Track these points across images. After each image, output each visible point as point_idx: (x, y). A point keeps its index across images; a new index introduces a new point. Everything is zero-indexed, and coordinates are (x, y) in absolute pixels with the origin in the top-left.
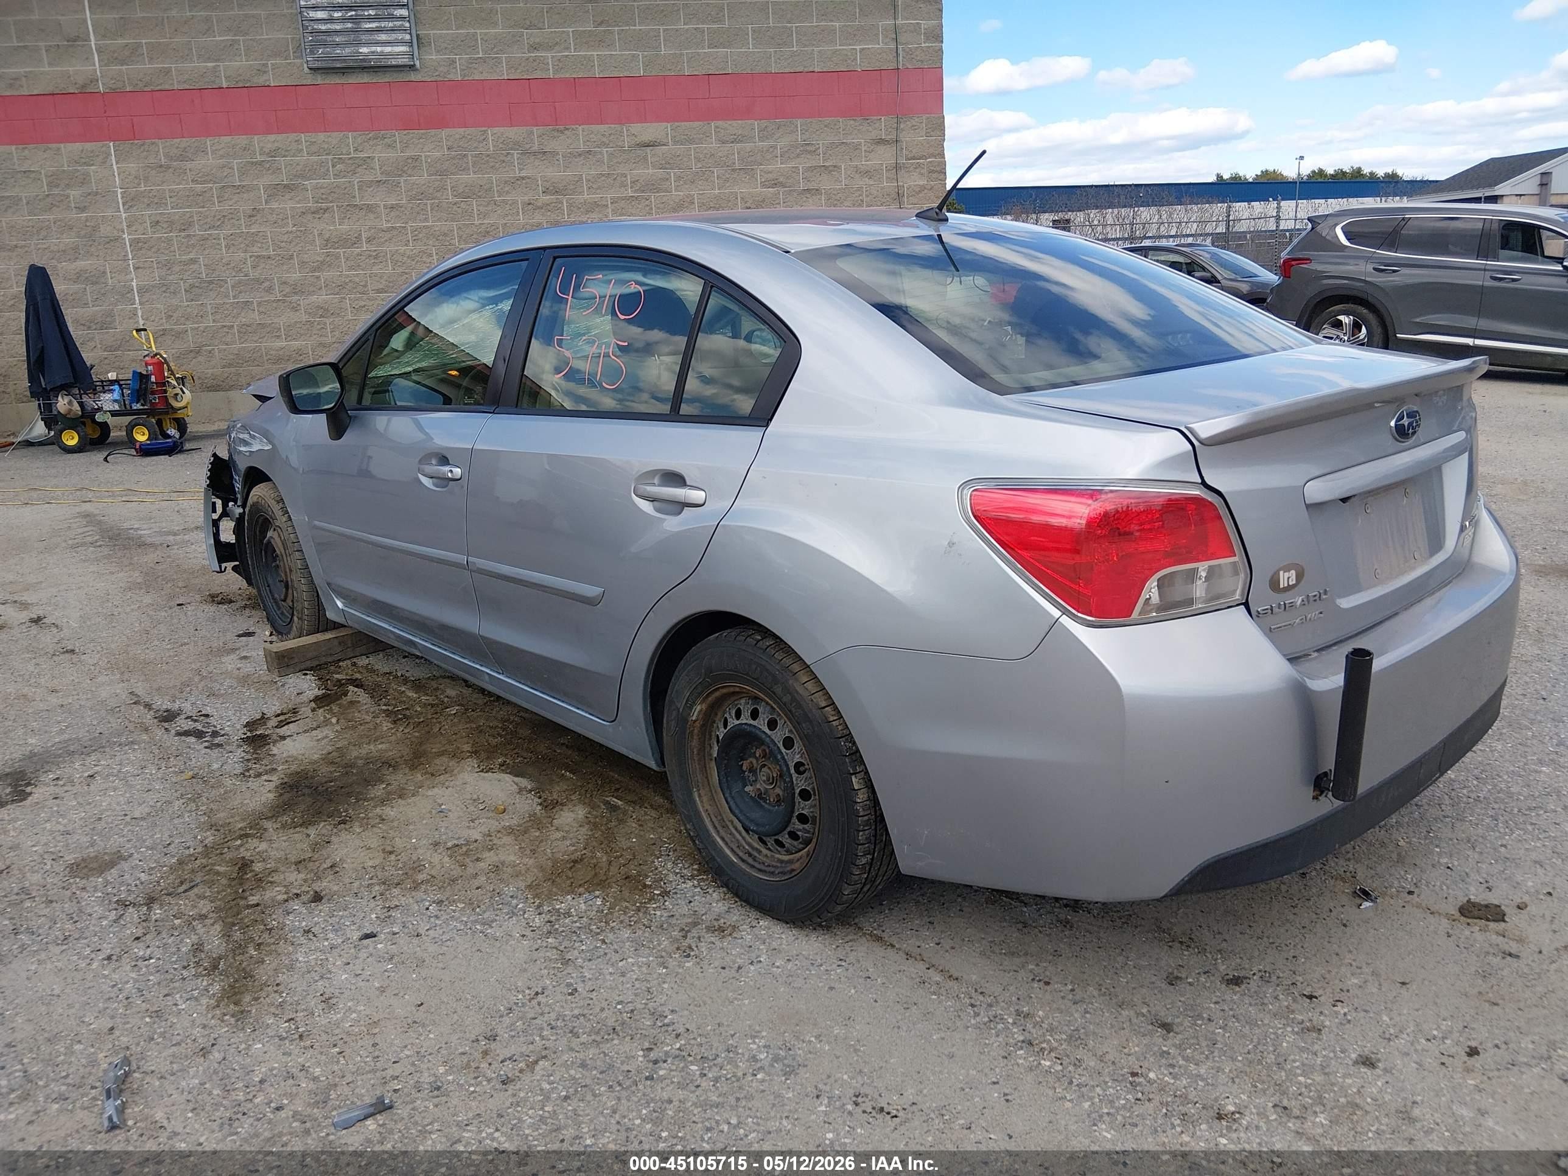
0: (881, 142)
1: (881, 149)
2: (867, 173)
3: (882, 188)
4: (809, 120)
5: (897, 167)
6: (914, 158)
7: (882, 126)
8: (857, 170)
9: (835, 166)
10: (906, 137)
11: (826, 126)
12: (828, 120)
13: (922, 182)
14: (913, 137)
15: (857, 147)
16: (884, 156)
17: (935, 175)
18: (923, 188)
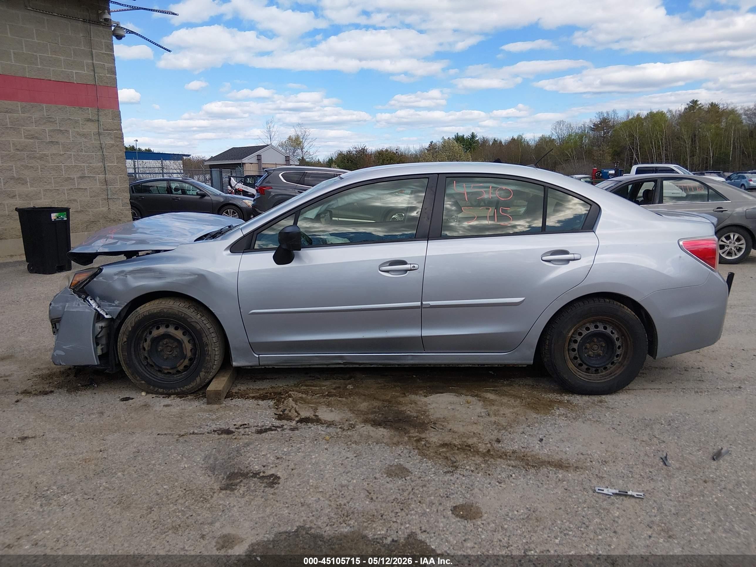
0: (89, 120)
1: (89, 124)
2: (84, 135)
3: (92, 144)
4: (50, 105)
5: (99, 134)
6: (107, 130)
7: (90, 112)
8: (78, 134)
9: (66, 131)
10: (102, 119)
11: (59, 109)
12: (60, 106)
13: (112, 142)
14: (106, 120)
15: (76, 122)
16: (91, 128)
17: (118, 139)
18: (113, 145)
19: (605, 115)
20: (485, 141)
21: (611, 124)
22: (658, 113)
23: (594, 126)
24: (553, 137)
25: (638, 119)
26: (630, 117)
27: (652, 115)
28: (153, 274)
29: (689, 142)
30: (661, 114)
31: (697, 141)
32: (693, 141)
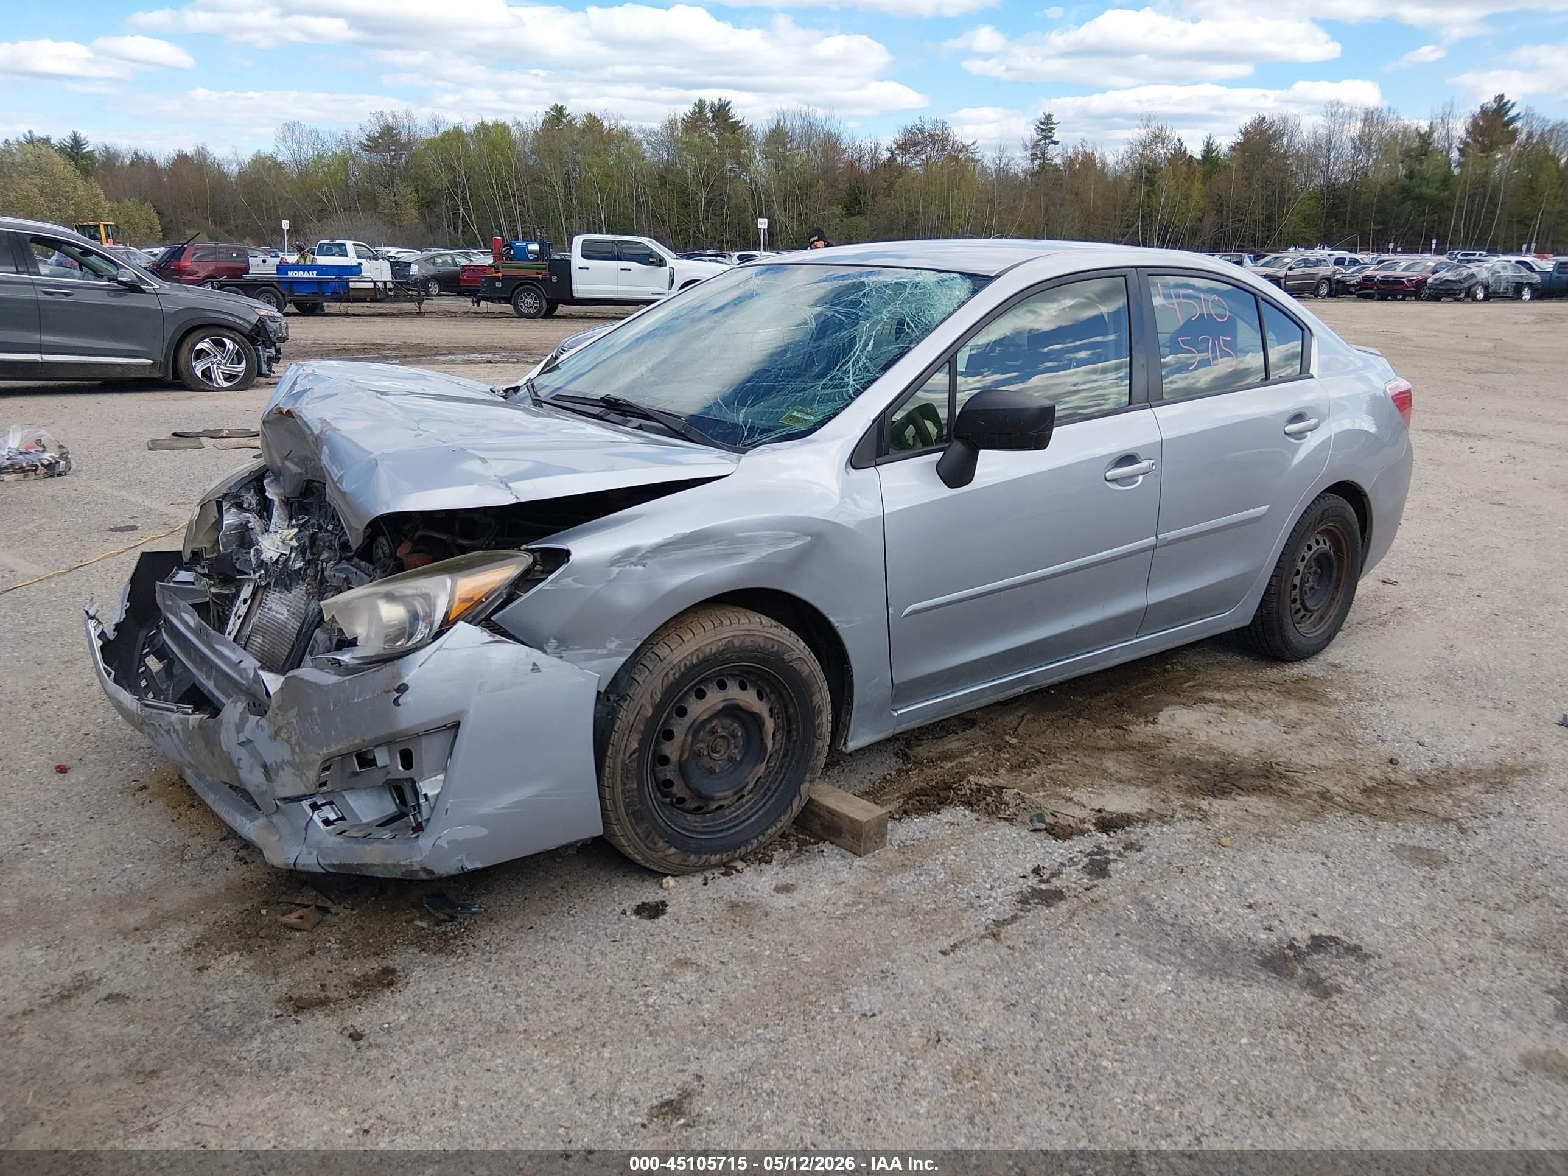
19: (390, 119)
20: (111, 158)
21: (403, 138)
22: (496, 125)
23: (368, 140)
24: (280, 159)
25: (457, 133)
26: (442, 129)
27: (483, 130)
28: (712, 547)
29: (560, 187)
30: (502, 129)
31: (573, 190)
32: (567, 187)
